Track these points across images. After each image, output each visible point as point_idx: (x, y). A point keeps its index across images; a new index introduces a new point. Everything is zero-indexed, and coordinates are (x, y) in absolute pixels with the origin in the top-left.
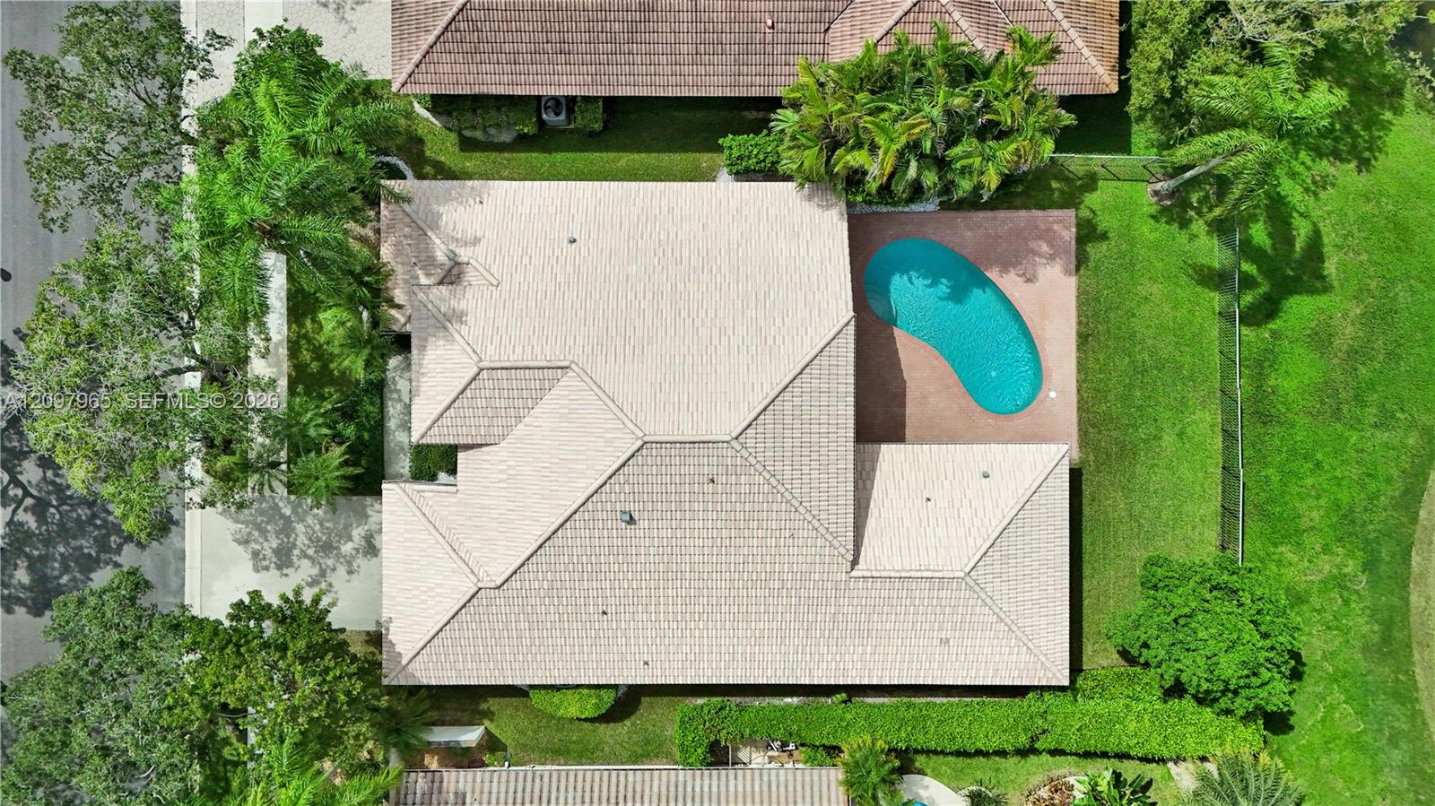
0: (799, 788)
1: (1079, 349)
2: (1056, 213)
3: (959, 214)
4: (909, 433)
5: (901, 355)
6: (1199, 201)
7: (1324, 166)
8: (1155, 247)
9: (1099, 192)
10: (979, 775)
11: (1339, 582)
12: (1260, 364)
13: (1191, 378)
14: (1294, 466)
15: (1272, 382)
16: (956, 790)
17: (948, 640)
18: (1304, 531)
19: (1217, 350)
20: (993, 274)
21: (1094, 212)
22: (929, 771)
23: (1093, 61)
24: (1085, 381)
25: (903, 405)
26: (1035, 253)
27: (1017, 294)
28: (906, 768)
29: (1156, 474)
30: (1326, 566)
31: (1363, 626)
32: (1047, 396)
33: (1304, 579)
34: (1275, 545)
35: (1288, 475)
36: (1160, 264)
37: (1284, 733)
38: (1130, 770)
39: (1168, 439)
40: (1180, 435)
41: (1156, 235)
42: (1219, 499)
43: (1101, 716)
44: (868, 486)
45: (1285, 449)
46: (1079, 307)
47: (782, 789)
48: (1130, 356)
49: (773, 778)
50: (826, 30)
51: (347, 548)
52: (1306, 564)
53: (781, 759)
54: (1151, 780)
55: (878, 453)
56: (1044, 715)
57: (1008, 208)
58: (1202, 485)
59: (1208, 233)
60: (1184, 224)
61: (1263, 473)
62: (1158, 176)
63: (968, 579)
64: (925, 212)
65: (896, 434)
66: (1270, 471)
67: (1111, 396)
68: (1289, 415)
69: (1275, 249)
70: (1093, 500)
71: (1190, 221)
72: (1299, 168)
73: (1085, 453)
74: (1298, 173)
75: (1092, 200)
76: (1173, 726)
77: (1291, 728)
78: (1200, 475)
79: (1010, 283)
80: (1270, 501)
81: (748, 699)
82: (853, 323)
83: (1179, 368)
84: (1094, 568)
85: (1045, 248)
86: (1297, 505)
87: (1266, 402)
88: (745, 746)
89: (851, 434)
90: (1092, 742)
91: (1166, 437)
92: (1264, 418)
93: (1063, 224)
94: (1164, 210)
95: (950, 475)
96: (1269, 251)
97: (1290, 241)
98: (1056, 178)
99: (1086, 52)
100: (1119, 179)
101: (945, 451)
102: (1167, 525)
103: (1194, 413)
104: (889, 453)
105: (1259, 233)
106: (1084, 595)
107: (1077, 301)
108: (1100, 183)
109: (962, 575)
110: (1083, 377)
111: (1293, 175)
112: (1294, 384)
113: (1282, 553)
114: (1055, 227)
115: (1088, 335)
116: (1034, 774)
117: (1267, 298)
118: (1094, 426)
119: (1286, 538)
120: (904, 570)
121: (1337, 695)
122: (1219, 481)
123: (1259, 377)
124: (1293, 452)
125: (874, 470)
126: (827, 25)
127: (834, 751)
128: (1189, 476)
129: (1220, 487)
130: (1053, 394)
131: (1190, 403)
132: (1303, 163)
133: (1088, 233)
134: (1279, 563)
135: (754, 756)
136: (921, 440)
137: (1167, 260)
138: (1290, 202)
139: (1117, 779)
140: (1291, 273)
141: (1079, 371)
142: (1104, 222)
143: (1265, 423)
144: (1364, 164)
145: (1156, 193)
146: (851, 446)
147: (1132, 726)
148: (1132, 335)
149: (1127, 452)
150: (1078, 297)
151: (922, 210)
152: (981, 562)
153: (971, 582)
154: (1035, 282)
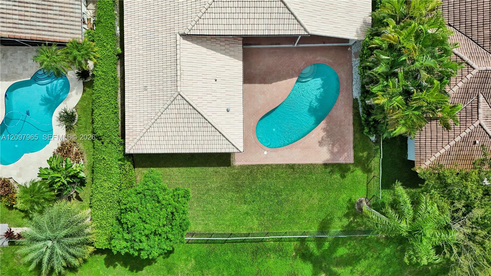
0: (72, 19)
1: (287, 165)
2: (352, 153)
3: (351, 108)
4: (247, 85)
5: (284, 82)
6: (357, 222)
8: (336, 201)
9: (362, 174)
10: (83, 119)
12: (281, 250)
13: (273, 218)
14: (233, 266)
15: (272, 256)
16: (76, 108)
17: (146, 90)
18: (202, 271)
19: (287, 231)
20: (323, 124)
21: (353, 172)
22: (85, 95)
23: (433, 159)
24: (272, 167)
25: (260, 82)
26: (333, 145)
27: (313, 136)
29: (228, 202)
32: (265, 150)
33: (179, 271)
34: (195, 258)
35: (228, 263)
36: (327, 203)
37: (105, 264)
40: (247, 213)
41: (341, 202)
42: (217, 232)
43: (111, 170)
44: (222, 52)
45: (240, 262)
46: (307, 165)
47: (71, 10)
48: (284, 189)
49: (77, 6)
50: (450, 25)
52: (186, 272)
53: (89, 24)
54: (82, 201)
55: (238, 59)
56: (111, 142)
57: (354, 131)
58: (223, 224)
59: (343, 226)
60: (347, 215)
61: (229, 252)
62: (369, 203)
63: (177, 94)
64: (352, 91)
66: (230, 255)
67: (265, 180)
68: (256, 264)
69: (334, 258)
70: (216, 172)
71: (349, 218)
72: (373, 269)
73: (238, 168)
74: (370, 269)
75: (359, 172)
76: (106, 204)
77: (108, 267)
78: (228, 223)
79: (319, 132)
80: (216, 255)
81: (118, 9)
82: (306, 33)
83: (278, 212)
84: (183, 173)
85: (336, 150)
86: (214, 268)
87: (263, 253)
88: (96, 7)
89: (249, 33)
90: (98, 165)
91: (246, 206)
92: (255, 253)
93: (347, 157)
94: (353, 205)
95: (228, 93)
96: (334, 256)
97: (338, 264)
98: (368, 154)
99: (438, 155)
100: (368, 184)
101: (240, 92)
102: (204, 207)
103: (257, 220)
105: (342, 251)
106: (170, 168)
107: (310, 164)
108: (366, 175)
109: (179, 90)
110: (274, 167)
111: (370, 266)
112: (272, 266)
113: (191, 261)
114: (346, 154)
115: (294, 169)
116: (84, 145)
117: (312, 255)
118: (251, 172)
119: (198, 262)
120: (180, 62)
122: (225, 232)
123: (275, 250)
124: (239, 266)
125: (230, 56)
126: (452, 25)
128: (228, 218)
129: (222, 232)
130: (265, 153)
131: (262, 218)
132: (375, 270)
133: (343, 169)
134: (186, 260)
135: (91, 11)
137: (330, 206)
138: (357, 264)
140: (323, 265)
141: (277, 165)
143: (253, 253)
145: (361, 202)
146: (243, 33)
147: (106, 185)
148: (294, 190)
149: (238, 188)
150: (312, 164)
151: (354, 90)
152: (185, 102)
153: (175, 96)
154: (319, 146)
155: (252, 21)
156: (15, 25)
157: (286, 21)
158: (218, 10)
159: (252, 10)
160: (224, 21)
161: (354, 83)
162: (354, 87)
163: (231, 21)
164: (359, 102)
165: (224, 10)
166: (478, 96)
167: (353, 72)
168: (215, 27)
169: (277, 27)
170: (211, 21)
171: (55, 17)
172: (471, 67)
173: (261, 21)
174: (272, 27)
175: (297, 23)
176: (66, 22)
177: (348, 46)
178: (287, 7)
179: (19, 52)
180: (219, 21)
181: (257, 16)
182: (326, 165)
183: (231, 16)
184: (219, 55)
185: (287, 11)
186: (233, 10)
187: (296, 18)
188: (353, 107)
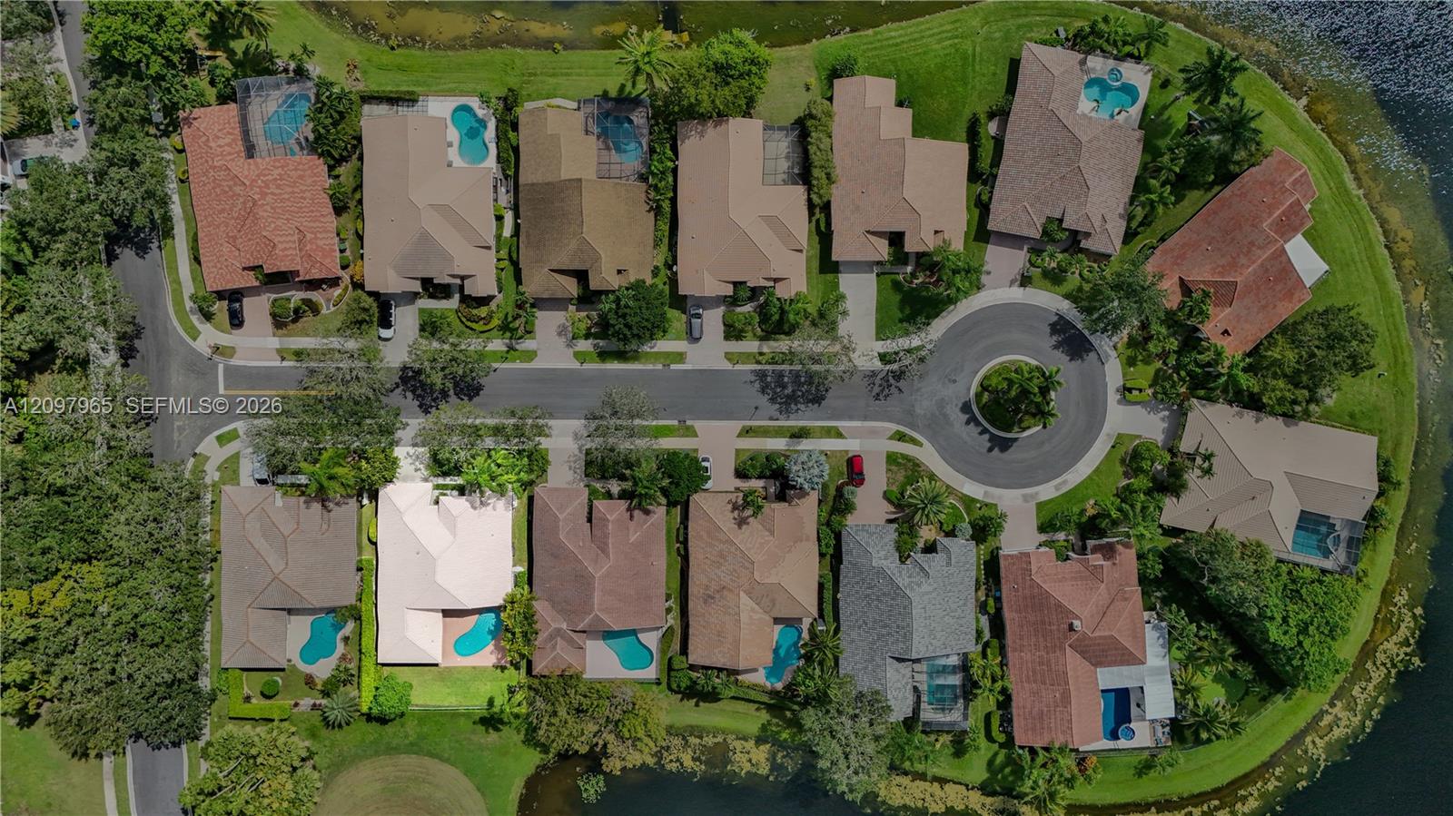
0: (349, 591)
1: (472, 666)
7: (523, 732)
8: (500, 685)
9: (515, 670)
11: (406, 736)
21: (509, 669)
24: (462, 667)
25: (454, 620)
26: (498, 654)
27: (487, 649)
28: (355, 619)
29: (437, 687)
30: (411, 733)
31: (395, 742)
38: (356, 679)
39: (448, 691)
43: (370, 671)
46: (481, 666)
47: (349, 586)
48: (470, 680)
49: (352, 583)
51: (417, 463)
53: (356, 586)
56: (370, 656)
65: (444, 616)
73: (442, 667)
79: (490, 647)
85: (499, 657)
88: (361, 576)
93: (506, 661)
101: (440, 627)
102: (423, 689)
104: (441, 615)
107: (483, 666)
108: (517, 670)
114: (505, 659)
118: (450, 670)
120: (407, 621)
121: (376, 736)
125: (435, 613)
127: (360, 600)
130: (457, 659)
133: (503, 668)
136: (444, 622)
139: (353, 675)
141: (466, 666)
142: (507, 672)
144: (524, 742)
146: (441, 607)
148: (475, 680)
149: (443, 679)
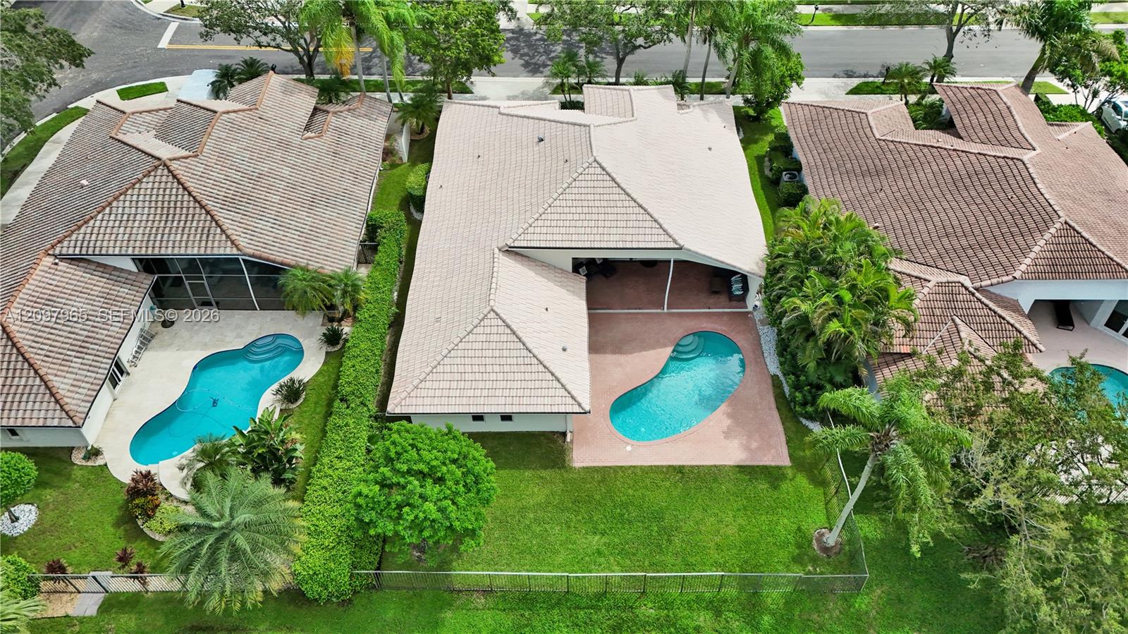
2: (784, 451)
3: (770, 388)
4: (594, 356)
5: (652, 352)
9: (811, 486)
17: (438, 322)
20: (724, 408)
27: (711, 423)
32: (627, 444)
39: (593, 541)
41: (784, 533)
46: (707, 467)
55: (579, 297)
57: (782, 419)
60: (799, 560)
61: (561, 625)
63: (489, 308)
64: (767, 366)
71: (802, 564)
73: (579, 472)
75: (802, 481)
79: (720, 419)
82: (676, 246)
85: (754, 445)
87: (634, 628)
91: (596, 538)
93: (778, 456)
94: (808, 541)
95: (565, 330)
100: (827, 504)
107: (712, 466)
108: (820, 489)
109: (492, 304)
115: (683, 473)
118: (604, 478)
120: (498, 276)
130: (629, 448)
137: (762, 540)
142: (785, 486)
143: (613, 627)
150: (715, 466)
152: (500, 322)
153: (485, 312)
154: (725, 438)
155: (601, 231)
156: (264, 246)
157: (648, 231)
158: (556, 217)
159: (602, 217)
160: (563, 230)
161: (765, 355)
162: (768, 360)
163: (572, 230)
164: (782, 378)
165: (563, 217)
166: (952, 319)
167: (762, 342)
168: (549, 237)
169: (635, 238)
170: (544, 230)
171: (319, 248)
172: (925, 280)
173: (613, 231)
174: (629, 238)
175: (663, 233)
176: (333, 256)
177: (748, 313)
178: (648, 214)
179: (236, 316)
180: (556, 230)
181: (608, 224)
182: (742, 469)
183: (573, 223)
184: (551, 285)
185: (648, 218)
186: (576, 217)
187: (661, 227)
188: (773, 386)
